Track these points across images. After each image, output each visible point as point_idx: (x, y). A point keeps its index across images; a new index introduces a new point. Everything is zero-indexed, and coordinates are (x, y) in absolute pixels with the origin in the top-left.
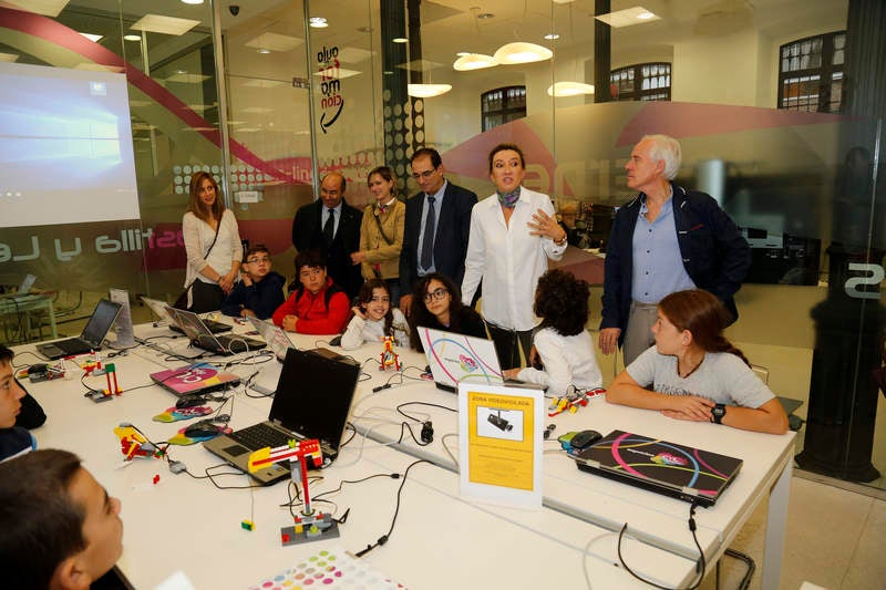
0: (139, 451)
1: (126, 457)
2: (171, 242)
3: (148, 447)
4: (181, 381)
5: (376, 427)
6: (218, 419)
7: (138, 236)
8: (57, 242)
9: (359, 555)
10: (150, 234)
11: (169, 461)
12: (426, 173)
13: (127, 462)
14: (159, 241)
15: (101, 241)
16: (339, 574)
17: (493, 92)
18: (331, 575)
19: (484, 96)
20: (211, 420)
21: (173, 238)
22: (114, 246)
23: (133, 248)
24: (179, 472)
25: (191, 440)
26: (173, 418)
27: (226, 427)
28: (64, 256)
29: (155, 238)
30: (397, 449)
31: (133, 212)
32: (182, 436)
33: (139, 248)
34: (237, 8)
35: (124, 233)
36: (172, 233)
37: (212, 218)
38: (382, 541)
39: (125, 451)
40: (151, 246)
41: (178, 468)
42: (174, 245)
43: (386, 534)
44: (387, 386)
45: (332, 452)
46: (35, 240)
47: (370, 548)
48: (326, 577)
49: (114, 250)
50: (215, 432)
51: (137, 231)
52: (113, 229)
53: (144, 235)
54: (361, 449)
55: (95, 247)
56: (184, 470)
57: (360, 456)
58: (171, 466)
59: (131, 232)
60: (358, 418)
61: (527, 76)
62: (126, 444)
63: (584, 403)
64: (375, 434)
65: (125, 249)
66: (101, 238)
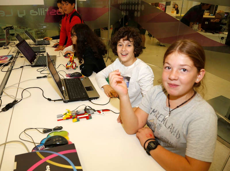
2: (55, 13)
7: (43, 11)
14: (51, 12)
21: (55, 12)
23: (42, 15)
28: (20, 16)
29: (49, 12)
33: (44, 14)
35: (39, 9)
36: (55, 10)
40: (48, 14)
42: (56, 14)
51: (43, 9)
52: (35, 8)
53: (46, 10)
59: (41, 9)
65: (39, 15)
66: (31, 10)
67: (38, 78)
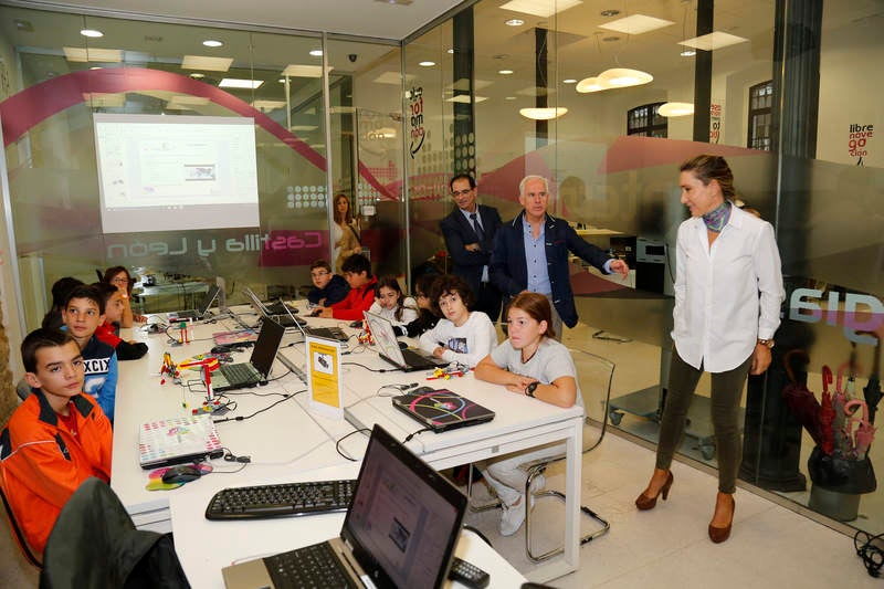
2: (283, 245)
7: (257, 239)
8: (199, 242)
10: (266, 238)
12: (465, 191)
14: (274, 244)
15: (230, 242)
17: (639, 108)
19: (631, 113)
21: (284, 242)
22: (239, 246)
23: (253, 249)
28: (203, 253)
29: (270, 242)
31: (255, 222)
33: (258, 248)
34: (355, 56)
35: (247, 237)
37: (344, 222)
40: (267, 248)
42: (285, 247)
46: (184, 240)
49: (239, 250)
51: (257, 236)
52: (240, 234)
53: (262, 239)
55: (225, 246)
61: (670, 93)
63: (460, 375)
65: (248, 249)
66: (229, 241)
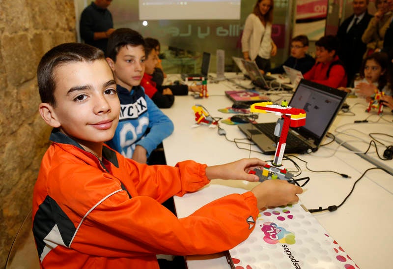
0: (204, 120)
1: (197, 122)
3: (209, 119)
4: (239, 96)
5: (350, 141)
6: (252, 116)
8: (199, 28)
9: (312, 211)
11: (219, 127)
13: (197, 125)
15: (219, 29)
16: (291, 217)
18: (285, 215)
20: (248, 116)
22: (224, 33)
23: (234, 35)
24: (221, 135)
25: (233, 123)
26: (228, 111)
27: (254, 121)
28: (201, 36)
30: (362, 157)
32: (229, 120)
35: (231, 26)
38: (332, 209)
39: (197, 120)
41: (221, 132)
43: (337, 206)
44: (365, 121)
45: (314, 147)
46: (190, 26)
47: (320, 210)
48: (281, 215)
49: (224, 35)
50: (247, 122)
51: (238, 26)
52: (226, 24)
54: (336, 151)
55: (216, 32)
56: (224, 135)
57: (333, 155)
58: (219, 130)
59: (234, 26)
60: (339, 133)
62: (198, 116)
64: (348, 145)
65: (230, 35)
67: (356, 122)
